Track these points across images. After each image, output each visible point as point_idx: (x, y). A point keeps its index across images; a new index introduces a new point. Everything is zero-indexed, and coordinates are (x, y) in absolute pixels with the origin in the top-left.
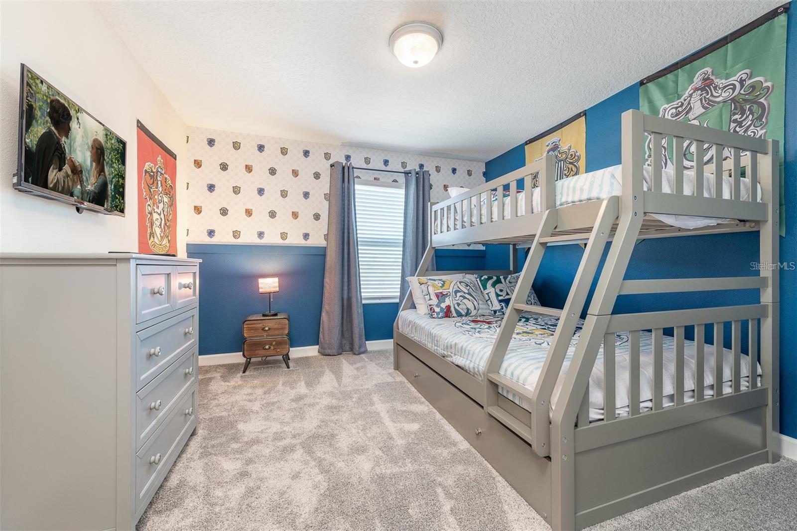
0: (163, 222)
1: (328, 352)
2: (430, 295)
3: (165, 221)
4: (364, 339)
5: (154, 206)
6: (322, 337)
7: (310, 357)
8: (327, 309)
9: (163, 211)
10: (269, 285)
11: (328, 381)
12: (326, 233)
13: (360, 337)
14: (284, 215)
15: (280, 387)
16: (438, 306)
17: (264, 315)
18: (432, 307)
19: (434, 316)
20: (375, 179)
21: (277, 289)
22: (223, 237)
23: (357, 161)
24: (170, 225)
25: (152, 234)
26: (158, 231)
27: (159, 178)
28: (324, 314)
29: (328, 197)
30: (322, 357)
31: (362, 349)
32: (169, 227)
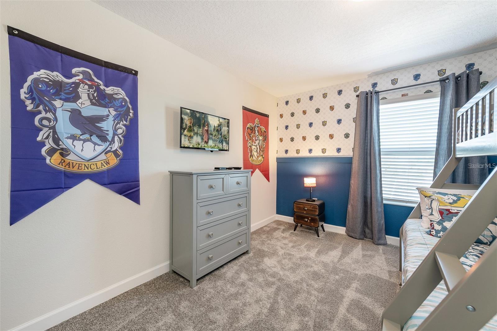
0: (258, 149)
1: (352, 235)
2: (432, 210)
3: (260, 148)
4: (384, 234)
5: (252, 142)
6: (348, 223)
7: (339, 234)
8: (352, 203)
9: (259, 144)
10: (309, 182)
11: (334, 255)
12: (353, 147)
13: (380, 231)
14: (324, 137)
15: (302, 247)
16: (439, 223)
17: (307, 200)
18: (432, 223)
19: (432, 233)
20: (403, 95)
21: (315, 185)
22: (292, 154)
23: (384, 84)
24: (264, 150)
25: (251, 156)
26: (255, 154)
27: (256, 129)
28: (349, 206)
29: (355, 120)
30: (348, 236)
31: (382, 242)
32: (263, 151)
